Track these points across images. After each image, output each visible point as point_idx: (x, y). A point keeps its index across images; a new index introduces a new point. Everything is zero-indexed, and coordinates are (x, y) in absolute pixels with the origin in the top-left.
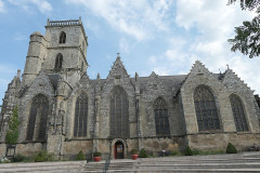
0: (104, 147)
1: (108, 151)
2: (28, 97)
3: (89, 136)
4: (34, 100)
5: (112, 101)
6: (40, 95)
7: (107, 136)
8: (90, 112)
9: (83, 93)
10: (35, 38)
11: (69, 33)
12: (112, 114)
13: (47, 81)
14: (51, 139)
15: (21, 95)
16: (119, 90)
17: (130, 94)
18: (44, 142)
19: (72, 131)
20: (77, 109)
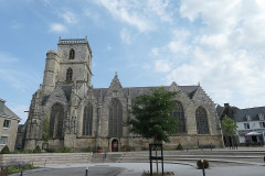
0: (104, 143)
1: (106, 145)
2: (49, 105)
3: (93, 135)
4: (53, 107)
5: (111, 109)
6: (57, 104)
7: (107, 135)
8: (94, 118)
9: (89, 103)
10: (50, 56)
11: (78, 50)
12: (111, 119)
13: (62, 92)
14: (67, 137)
15: (43, 104)
16: (116, 101)
17: (124, 105)
18: (62, 139)
19: (81, 131)
20: (85, 115)
